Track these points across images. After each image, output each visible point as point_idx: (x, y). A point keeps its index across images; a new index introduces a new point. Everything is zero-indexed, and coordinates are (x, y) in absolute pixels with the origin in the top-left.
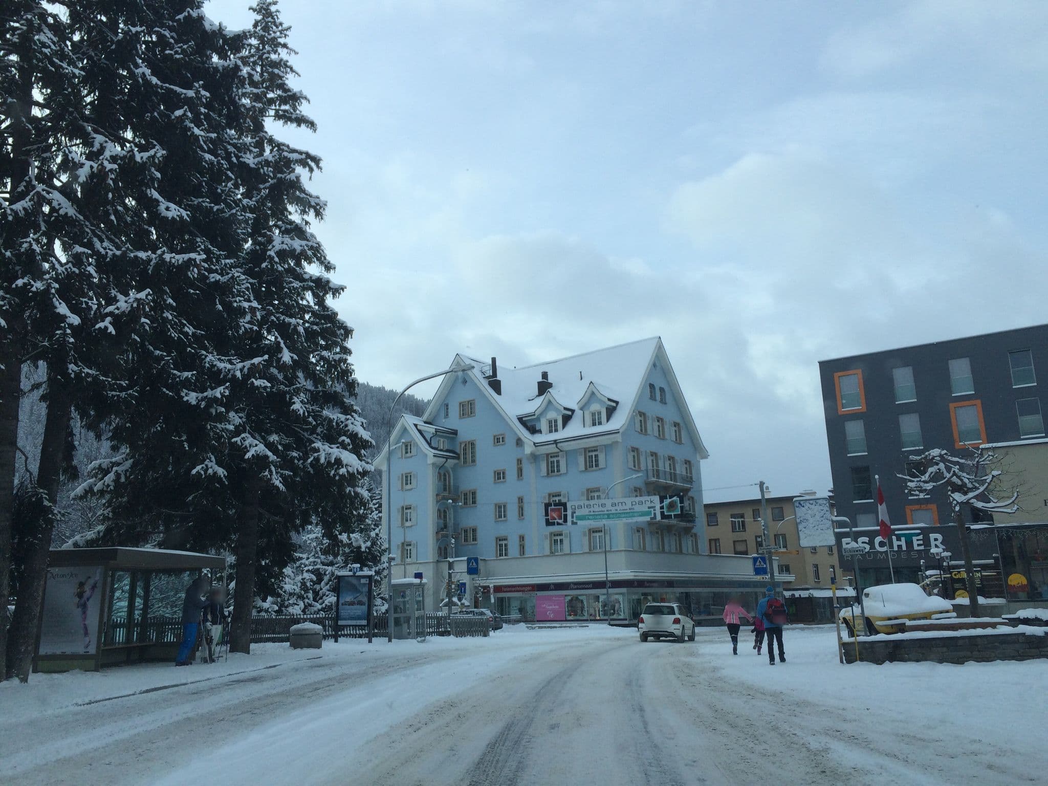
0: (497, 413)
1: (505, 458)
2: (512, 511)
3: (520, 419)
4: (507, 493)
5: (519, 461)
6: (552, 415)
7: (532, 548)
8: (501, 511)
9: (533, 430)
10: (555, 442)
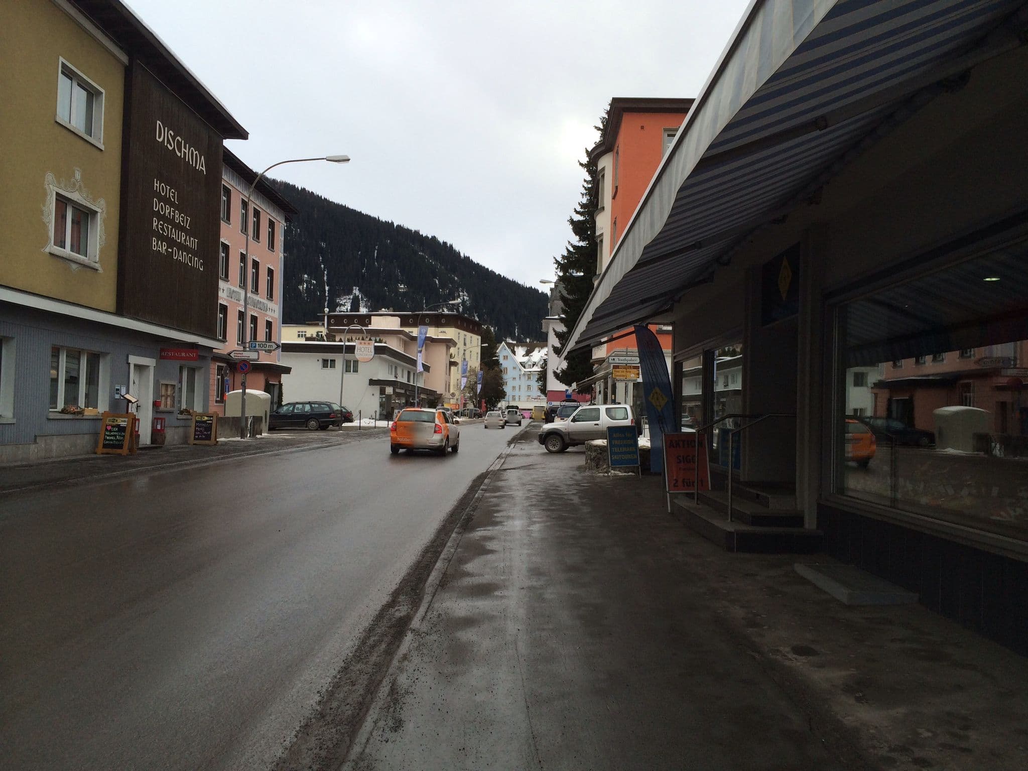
0: (514, 361)
1: (515, 374)
2: (517, 389)
3: (521, 363)
4: (516, 383)
5: (520, 375)
6: (530, 363)
7: (522, 399)
8: (514, 388)
9: (524, 367)
10: (530, 372)
